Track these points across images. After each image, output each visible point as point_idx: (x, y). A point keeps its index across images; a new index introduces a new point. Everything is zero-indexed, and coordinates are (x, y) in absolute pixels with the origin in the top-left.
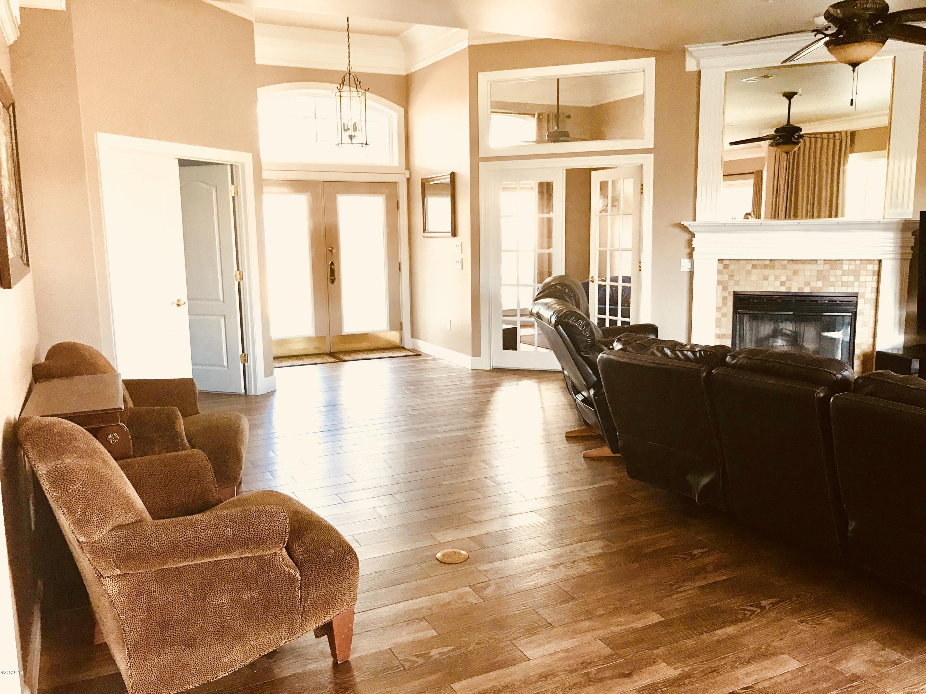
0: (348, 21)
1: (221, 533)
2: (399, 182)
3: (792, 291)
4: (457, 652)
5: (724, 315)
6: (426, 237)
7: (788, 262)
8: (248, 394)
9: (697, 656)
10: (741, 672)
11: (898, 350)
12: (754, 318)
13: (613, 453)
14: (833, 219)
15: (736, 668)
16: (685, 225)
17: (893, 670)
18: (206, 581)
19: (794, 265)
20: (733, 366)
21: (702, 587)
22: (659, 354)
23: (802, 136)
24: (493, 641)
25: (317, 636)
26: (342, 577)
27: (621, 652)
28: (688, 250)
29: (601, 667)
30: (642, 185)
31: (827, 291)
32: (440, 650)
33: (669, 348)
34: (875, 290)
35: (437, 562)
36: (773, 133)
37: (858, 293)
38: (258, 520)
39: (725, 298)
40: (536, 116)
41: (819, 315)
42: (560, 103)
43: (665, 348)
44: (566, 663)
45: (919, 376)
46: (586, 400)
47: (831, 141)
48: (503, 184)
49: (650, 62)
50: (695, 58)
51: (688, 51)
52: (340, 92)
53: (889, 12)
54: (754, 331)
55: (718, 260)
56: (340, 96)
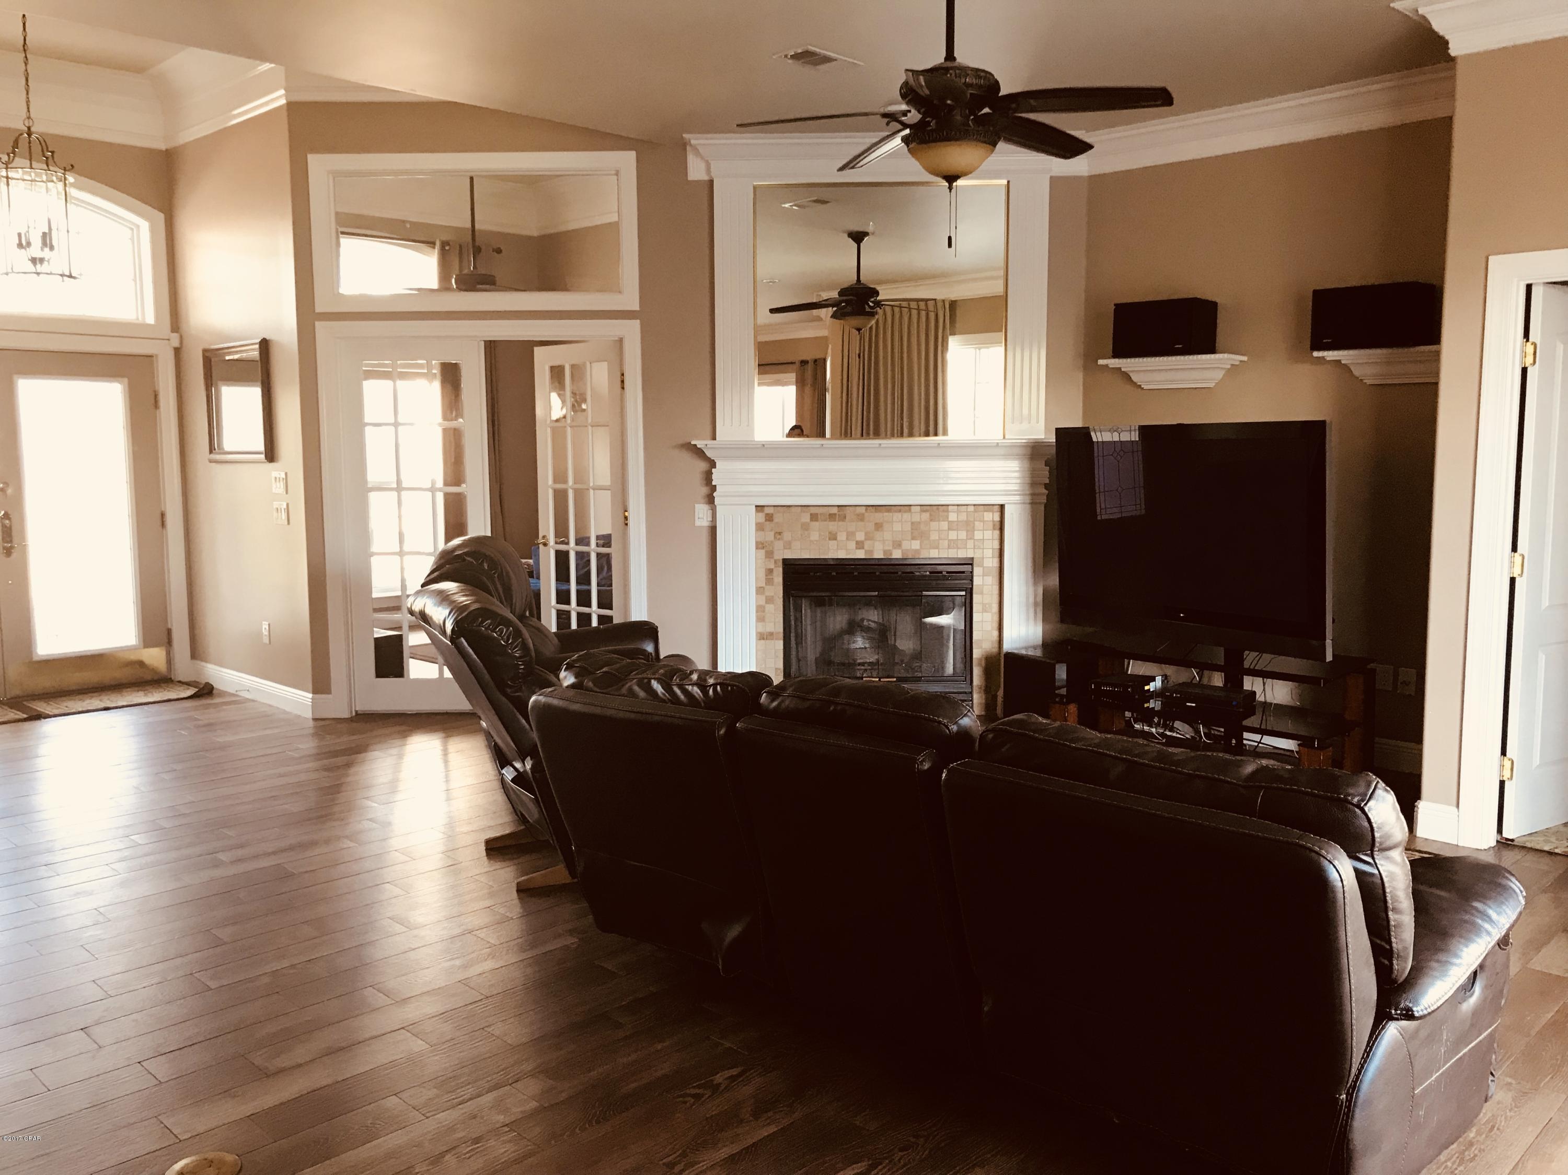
0: (24, 29)
2: (157, 355)
3: (876, 556)
5: (769, 600)
6: (216, 462)
7: (866, 510)
11: (1035, 648)
12: (819, 603)
13: (572, 877)
14: (932, 438)
16: (698, 446)
19: (877, 514)
22: (642, 694)
23: (878, 304)
28: (705, 490)
30: (623, 375)
31: (927, 556)
33: (659, 680)
34: (997, 554)
36: (836, 295)
37: (972, 559)
39: (770, 571)
40: (437, 244)
41: (919, 596)
42: (477, 226)
43: (653, 681)
46: (520, 779)
48: (367, 365)
49: (627, 160)
50: (702, 158)
51: (691, 145)
52: (7, 168)
53: (1001, 94)
54: (818, 624)
55: (756, 506)
56: (7, 178)
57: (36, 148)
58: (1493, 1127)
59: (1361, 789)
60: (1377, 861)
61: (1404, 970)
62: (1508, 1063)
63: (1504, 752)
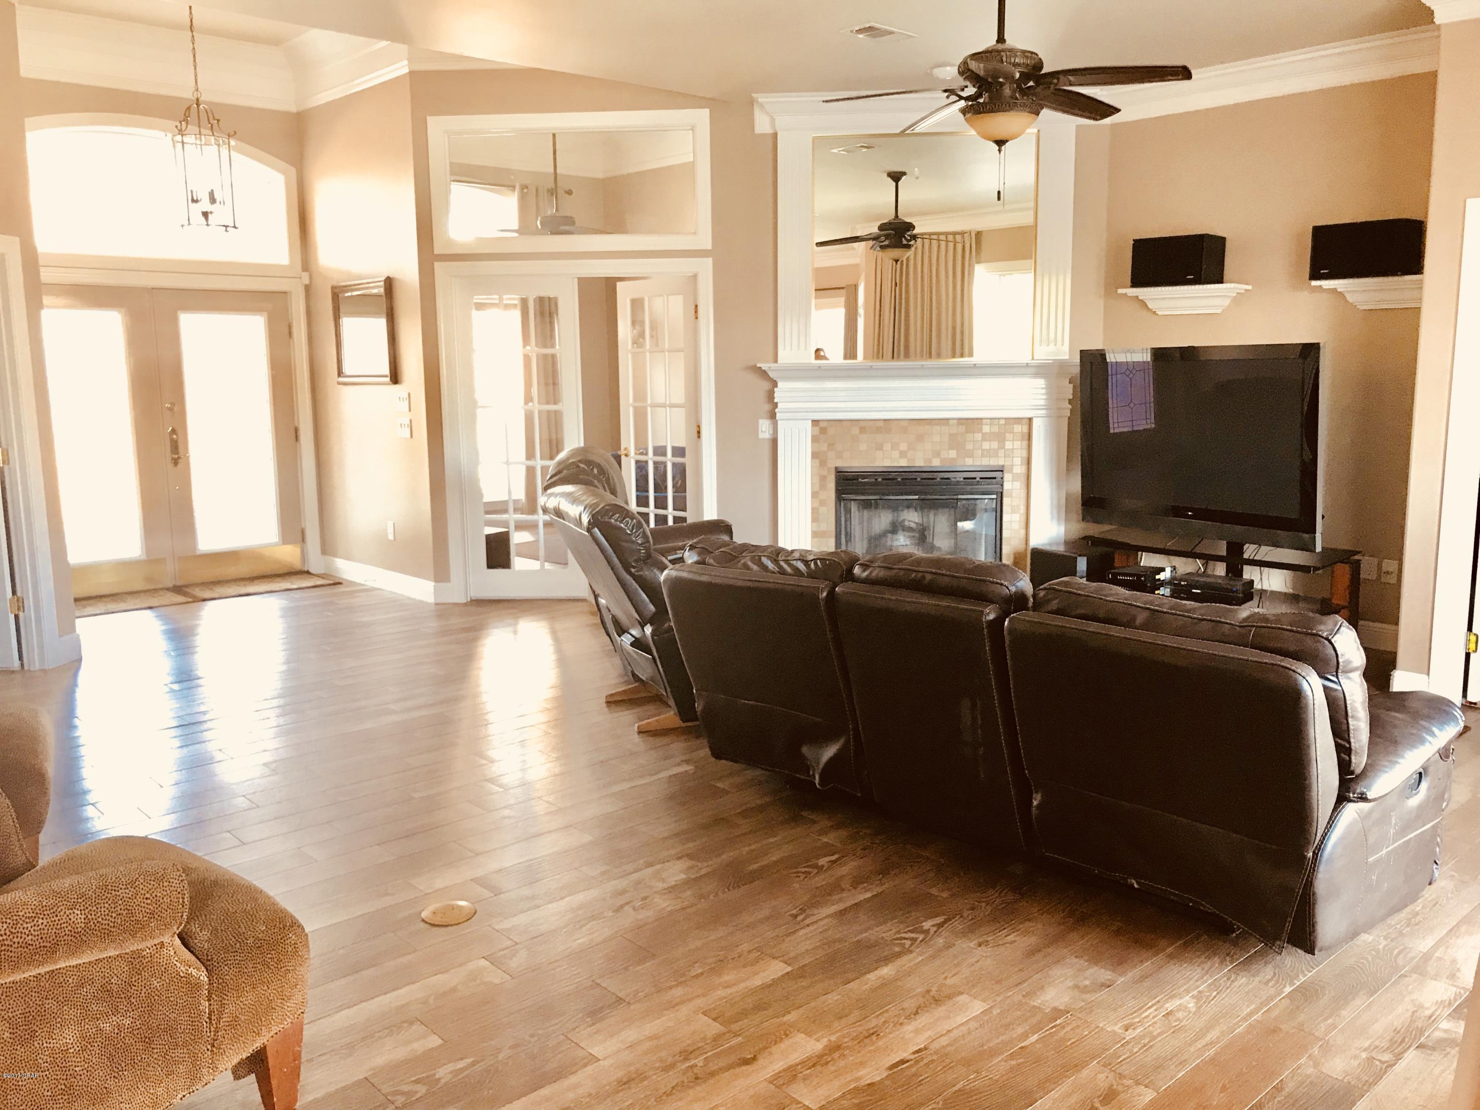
0: (191, 13)
1: (64, 920)
2: (291, 292)
3: (917, 464)
4: (479, 1067)
5: (823, 503)
6: (345, 384)
8: (26, 668)
9: (846, 1016)
10: (909, 1028)
11: (1058, 544)
12: (866, 505)
13: (683, 722)
14: (959, 359)
15: (901, 1024)
16: (763, 368)
17: (1103, 994)
18: (33, 1009)
20: (868, 581)
21: (842, 913)
22: (755, 568)
23: (914, 237)
24: (536, 1038)
25: (237, 1076)
26: (283, 969)
27: (735, 1027)
28: (767, 407)
29: (710, 1054)
30: (696, 307)
31: (962, 464)
32: (450, 1067)
33: (768, 557)
34: (1025, 462)
35: (423, 925)
36: (875, 230)
37: (1003, 466)
38: (132, 890)
39: (824, 478)
40: (517, 187)
41: (954, 499)
42: (558, 171)
43: (763, 558)
44: (656, 1056)
45: (1087, 580)
46: (638, 644)
47: (951, 245)
48: (476, 299)
49: (702, 116)
50: (767, 113)
51: (758, 102)
52: (182, 135)
53: (1043, 72)
54: (865, 524)
55: (813, 421)
56: (183, 143)
57: (203, 116)
58: (1437, 903)
59: (1330, 627)
60: (1340, 680)
61: (1361, 763)
62: (1454, 862)
63: (1470, 629)
